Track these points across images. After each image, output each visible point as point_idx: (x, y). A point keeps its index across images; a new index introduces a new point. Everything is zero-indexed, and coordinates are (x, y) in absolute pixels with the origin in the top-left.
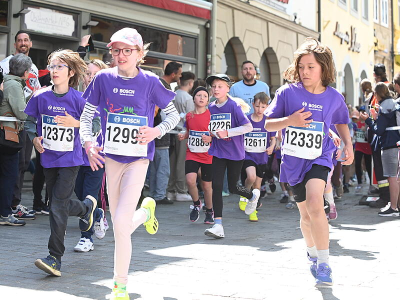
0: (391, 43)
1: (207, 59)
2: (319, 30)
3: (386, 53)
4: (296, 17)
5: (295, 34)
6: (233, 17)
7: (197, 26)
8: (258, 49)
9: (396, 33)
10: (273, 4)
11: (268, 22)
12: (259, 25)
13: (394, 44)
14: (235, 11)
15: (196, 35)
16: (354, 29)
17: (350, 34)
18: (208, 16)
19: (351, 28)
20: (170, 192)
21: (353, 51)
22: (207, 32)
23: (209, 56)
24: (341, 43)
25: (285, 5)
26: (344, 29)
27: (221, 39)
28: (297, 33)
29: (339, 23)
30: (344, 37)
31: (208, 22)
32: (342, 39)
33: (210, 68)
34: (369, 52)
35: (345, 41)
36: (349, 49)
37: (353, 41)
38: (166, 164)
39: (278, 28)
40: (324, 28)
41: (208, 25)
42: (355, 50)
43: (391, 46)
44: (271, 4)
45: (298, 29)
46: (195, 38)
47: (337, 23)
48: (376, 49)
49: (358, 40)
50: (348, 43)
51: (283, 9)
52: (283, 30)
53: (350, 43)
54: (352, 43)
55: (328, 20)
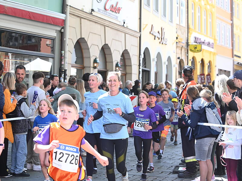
0: (187, 37)
1: (61, 54)
2: (140, 31)
3: (184, 43)
4: (124, 23)
5: (123, 34)
6: (81, 24)
7: (55, 31)
8: (98, 46)
9: (190, 30)
10: (109, 14)
11: (105, 26)
12: (99, 29)
13: (189, 38)
14: (82, 19)
15: (54, 37)
16: (163, 29)
17: (160, 32)
18: (62, 23)
19: (162, 28)
20: (29, 163)
21: (162, 44)
22: (62, 35)
23: (63, 52)
24: (155, 39)
25: (117, 15)
26: (156, 29)
27: (72, 39)
28: (125, 33)
29: (153, 26)
30: (157, 35)
31: (62, 28)
32: (155, 36)
33: (63, 60)
34: (173, 44)
35: (158, 37)
36: (160, 43)
37: (163, 37)
38: (24, 146)
39: (112, 30)
40: (144, 29)
41: (63, 30)
42: (164, 43)
43: (187, 39)
44: (107, 14)
45: (126, 30)
46: (53, 40)
47: (152, 25)
48: (177, 41)
49: (166, 37)
50: (159, 39)
51: (115, 17)
52: (116, 32)
53: (160, 39)
54: (162, 38)
55: (146, 24)
